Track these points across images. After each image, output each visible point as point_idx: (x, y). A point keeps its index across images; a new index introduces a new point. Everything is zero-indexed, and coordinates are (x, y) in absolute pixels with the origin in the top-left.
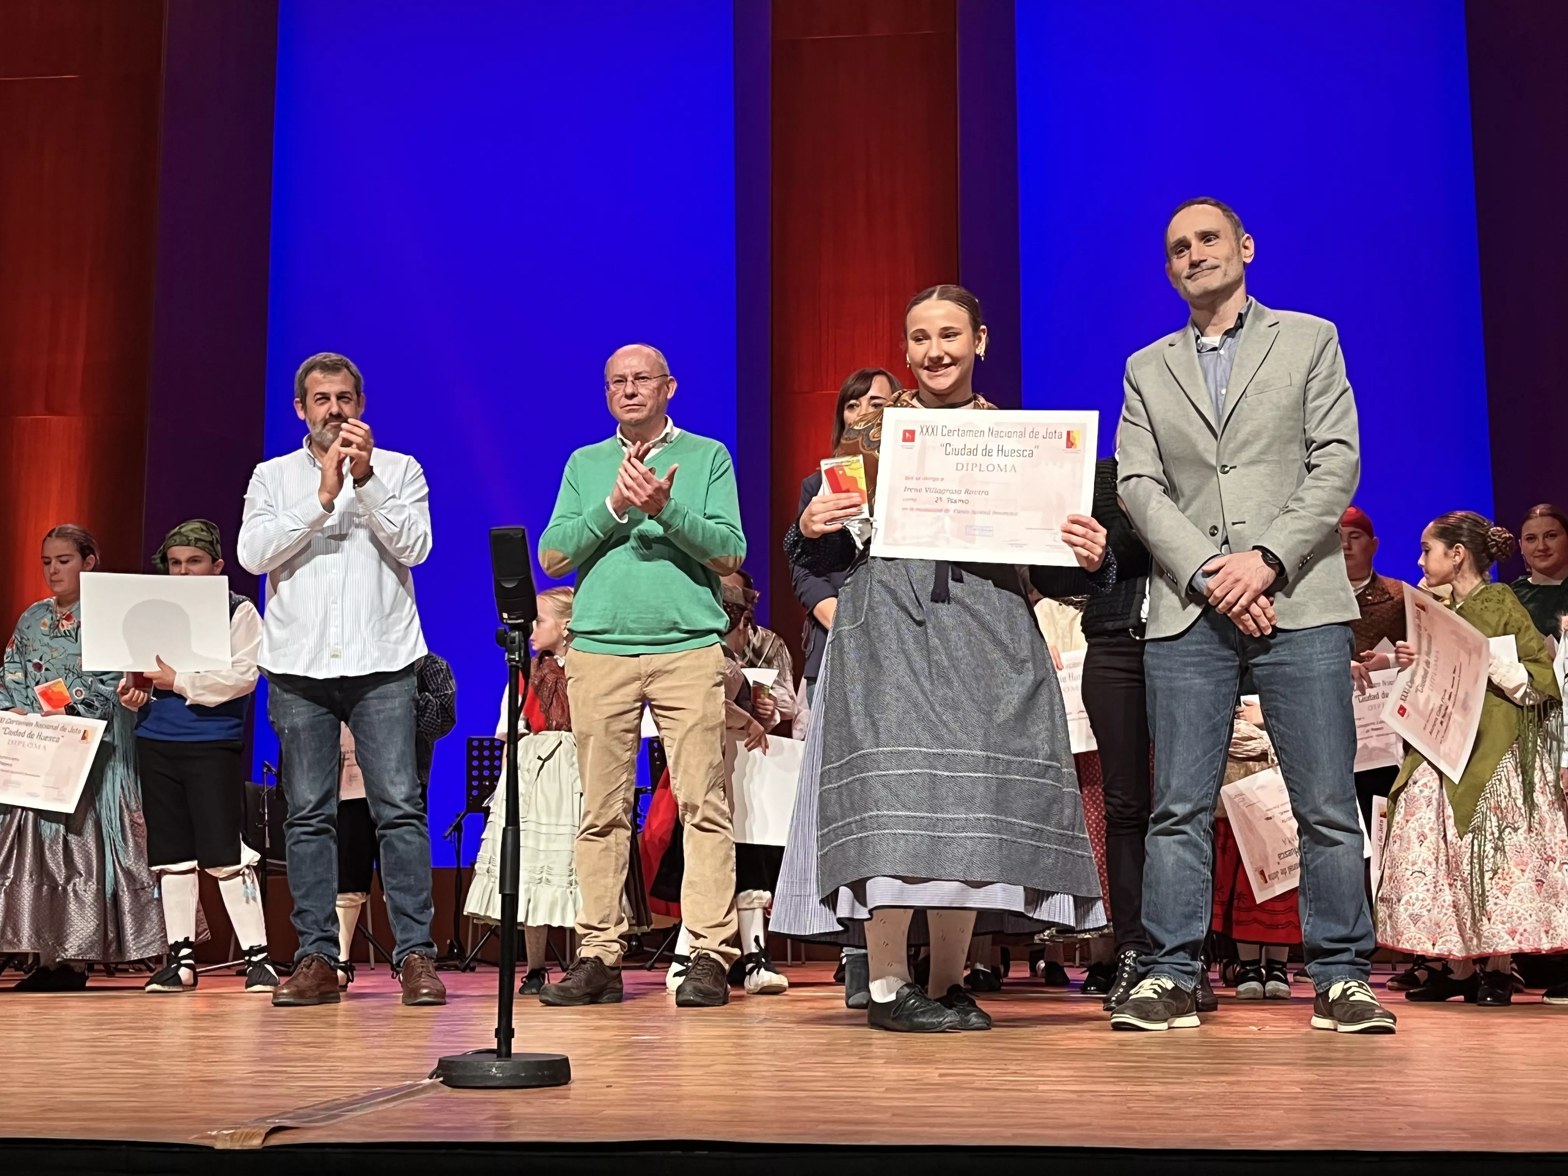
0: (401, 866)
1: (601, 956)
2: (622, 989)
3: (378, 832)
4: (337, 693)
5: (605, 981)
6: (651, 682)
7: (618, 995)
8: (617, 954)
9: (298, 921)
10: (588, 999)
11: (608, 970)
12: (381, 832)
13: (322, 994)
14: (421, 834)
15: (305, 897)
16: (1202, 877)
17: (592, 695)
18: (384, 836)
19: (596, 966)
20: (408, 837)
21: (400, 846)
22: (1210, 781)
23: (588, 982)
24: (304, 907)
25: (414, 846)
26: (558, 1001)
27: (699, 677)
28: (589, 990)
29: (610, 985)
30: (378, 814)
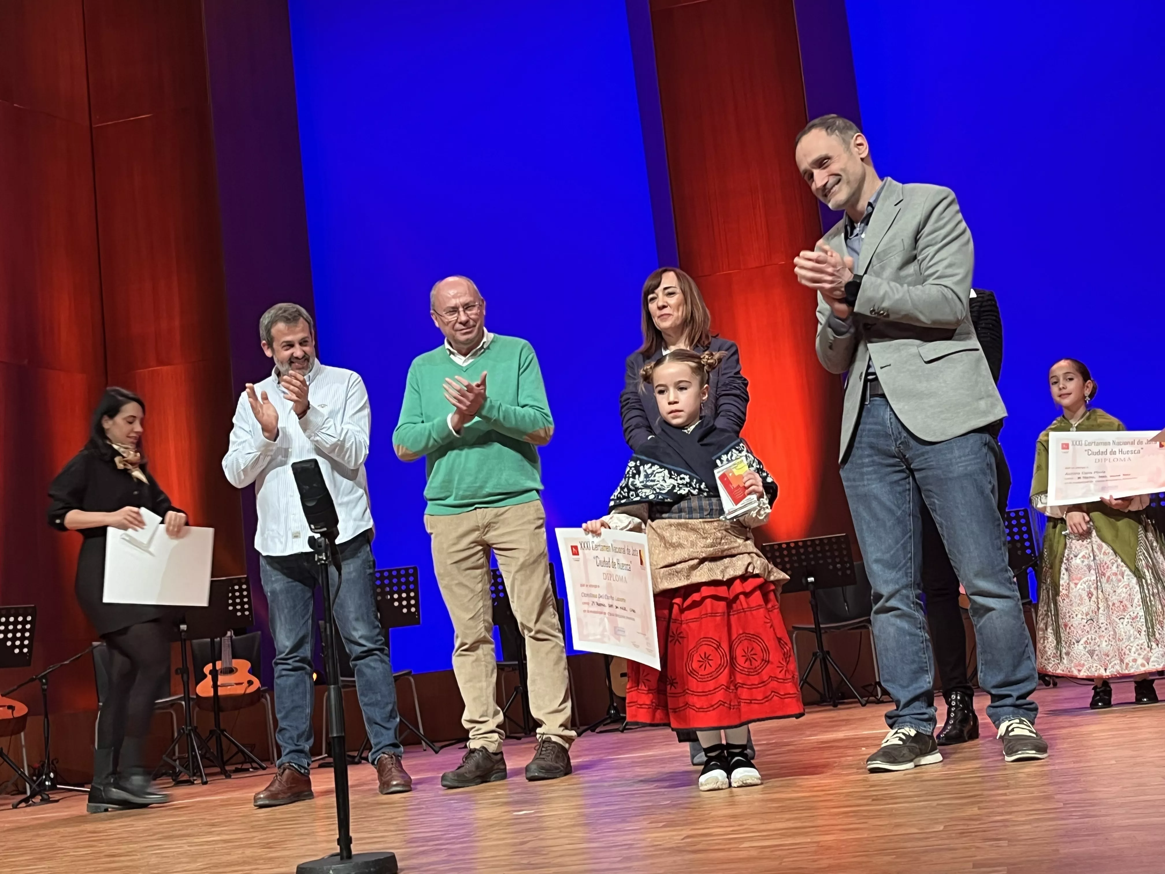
0: (370, 687)
1: (485, 746)
2: (506, 768)
3: (351, 664)
4: (305, 564)
5: (492, 764)
6: (488, 532)
7: (503, 773)
8: (497, 743)
9: (280, 737)
10: (479, 780)
11: (493, 756)
12: (354, 662)
13: (293, 794)
14: (382, 661)
15: (285, 718)
16: (921, 639)
17: (445, 546)
18: (355, 665)
19: (483, 754)
20: (372, 664)
21: (367, 671)
22: (906, 563)
23: (478, 767)
24: (283, 727)
25: (378, 671)
26: (456, 784)
27: (523, 524)
28: (478, 773)
29: (496, 767)
30: (350, 650)
